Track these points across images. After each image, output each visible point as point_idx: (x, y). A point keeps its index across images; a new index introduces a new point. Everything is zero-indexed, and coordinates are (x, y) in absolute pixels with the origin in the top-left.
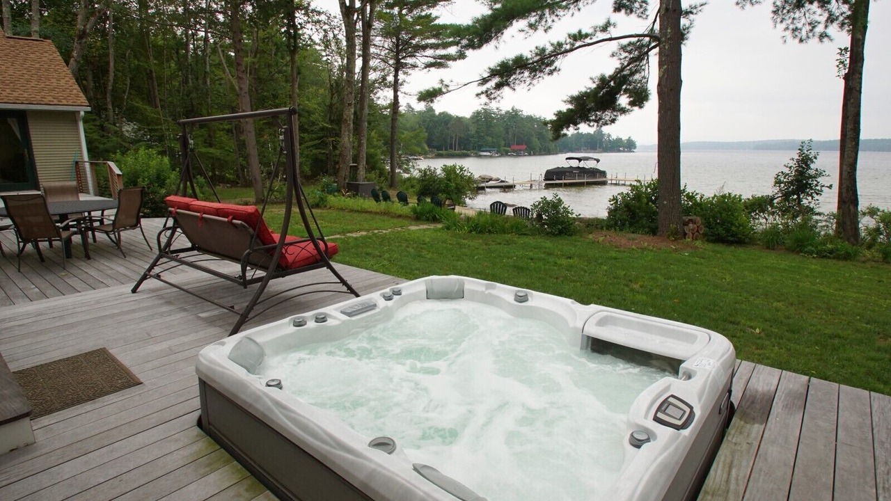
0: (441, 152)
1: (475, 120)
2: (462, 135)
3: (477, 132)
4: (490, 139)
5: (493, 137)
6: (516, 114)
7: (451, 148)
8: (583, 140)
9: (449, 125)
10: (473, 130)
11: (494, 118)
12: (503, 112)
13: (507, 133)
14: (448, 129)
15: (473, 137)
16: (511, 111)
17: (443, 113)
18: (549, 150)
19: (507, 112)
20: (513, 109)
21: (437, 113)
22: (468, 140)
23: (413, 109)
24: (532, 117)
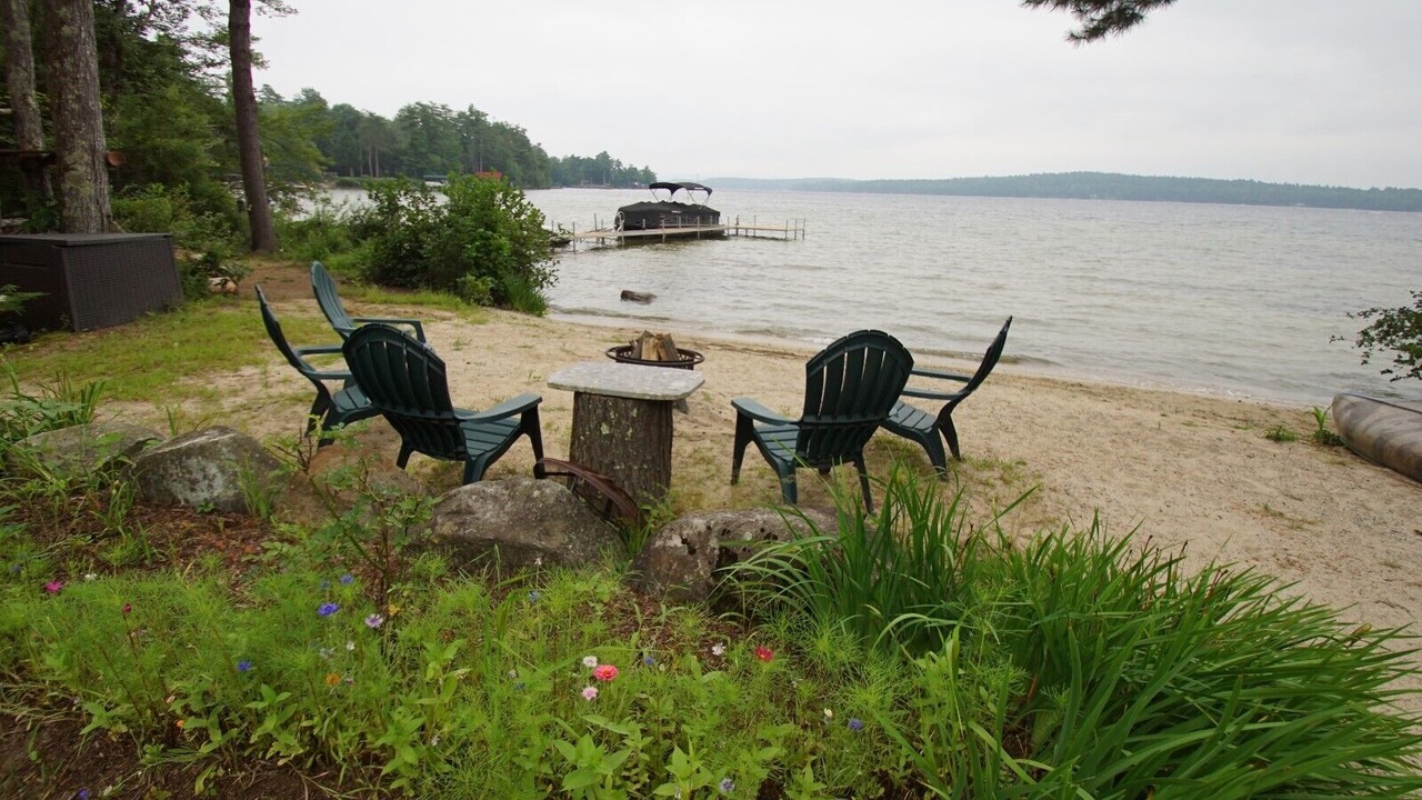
0: (347, 178)
1: (406, 124)
2: (386, 150)
3: (412, 145)
4: (437, 159)
5: (442, 157)
6: (478, 120)
7: (366, 172)
8: (582, 168)
9: (358, 130)
10: (404, 144)
11: (439, 123)
12: (454, 115)
13: (466, 150)
14: (357, 136)
15: (406, 154)
16: (468, 113)
17: (342, 107)
18: (536, 180)
19: (462, 115)
20: (471, 109)
21: (331, 106)
22: (396, 159)
23: (278, 97)
24: (503, 126)
